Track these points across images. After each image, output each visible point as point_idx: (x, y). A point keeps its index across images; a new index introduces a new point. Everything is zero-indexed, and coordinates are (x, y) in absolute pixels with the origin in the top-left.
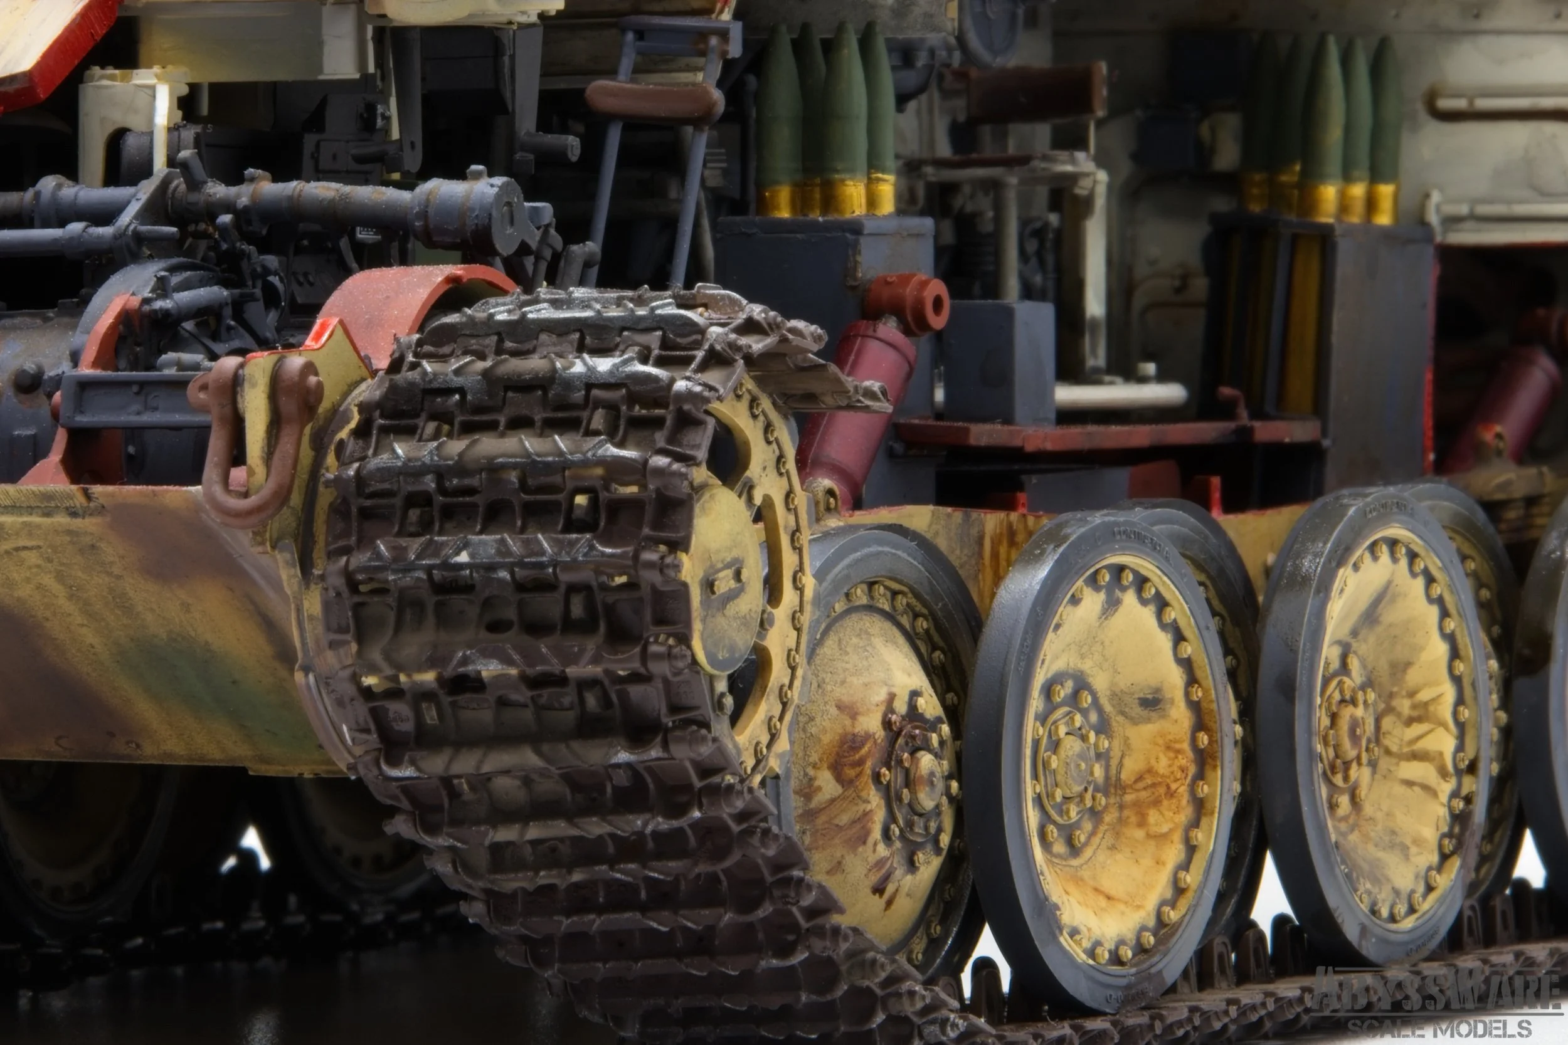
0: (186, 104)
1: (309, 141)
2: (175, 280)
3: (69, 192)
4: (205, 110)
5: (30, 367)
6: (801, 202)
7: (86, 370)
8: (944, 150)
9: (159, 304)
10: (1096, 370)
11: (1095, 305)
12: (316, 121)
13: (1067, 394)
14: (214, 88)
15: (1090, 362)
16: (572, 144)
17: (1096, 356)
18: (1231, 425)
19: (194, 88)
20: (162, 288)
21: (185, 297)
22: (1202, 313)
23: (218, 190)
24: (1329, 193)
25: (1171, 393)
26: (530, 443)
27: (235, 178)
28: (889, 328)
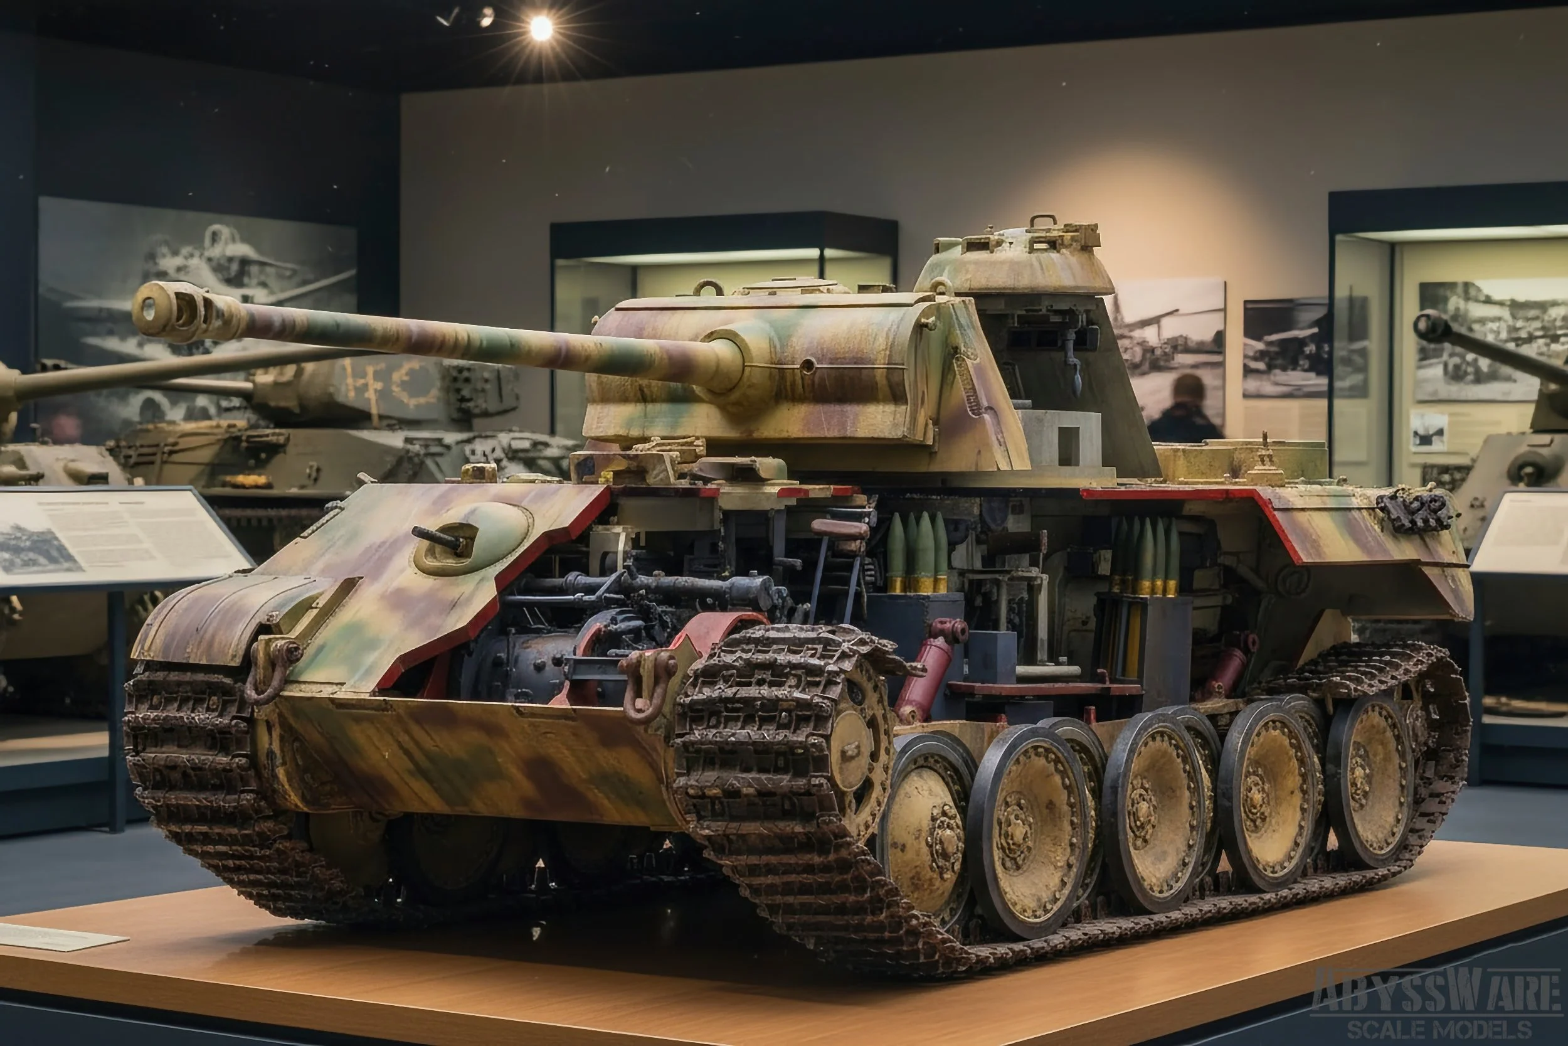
0: (635, 542)
1: (687, 557)
2: (620, 617)
3: (583, 579)
4: (643, 543)
5: (558, 656)
6: (905, 588)
7: (579, 656)
8: (978, 565)
9: (613, 627)
10: (1041, 661)
11: (1043, 632)
12: (691, 549)
13: (1021, 669)
14: (647, 533)
15: (1039, 657)
16: (798, 562)
17: (1042, 654)
18: (1100, 686)
19: (638, 534)
20: (614, 621)
21: (623, 626)
22: (1092, 635)
23: (643, 579)
24: (1146, 584)
25: (1075, 669)
26: (765, 691)
27: (649, 574)
28: (940, 641)
